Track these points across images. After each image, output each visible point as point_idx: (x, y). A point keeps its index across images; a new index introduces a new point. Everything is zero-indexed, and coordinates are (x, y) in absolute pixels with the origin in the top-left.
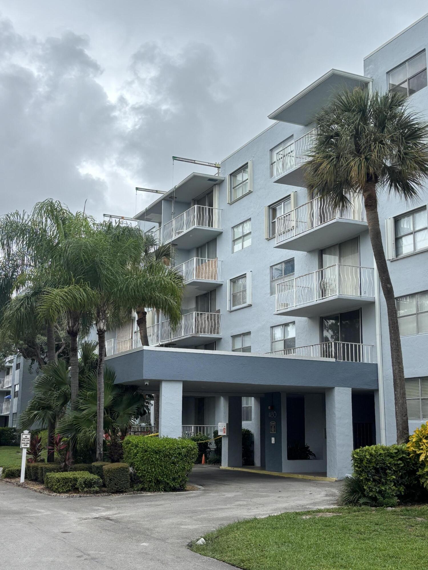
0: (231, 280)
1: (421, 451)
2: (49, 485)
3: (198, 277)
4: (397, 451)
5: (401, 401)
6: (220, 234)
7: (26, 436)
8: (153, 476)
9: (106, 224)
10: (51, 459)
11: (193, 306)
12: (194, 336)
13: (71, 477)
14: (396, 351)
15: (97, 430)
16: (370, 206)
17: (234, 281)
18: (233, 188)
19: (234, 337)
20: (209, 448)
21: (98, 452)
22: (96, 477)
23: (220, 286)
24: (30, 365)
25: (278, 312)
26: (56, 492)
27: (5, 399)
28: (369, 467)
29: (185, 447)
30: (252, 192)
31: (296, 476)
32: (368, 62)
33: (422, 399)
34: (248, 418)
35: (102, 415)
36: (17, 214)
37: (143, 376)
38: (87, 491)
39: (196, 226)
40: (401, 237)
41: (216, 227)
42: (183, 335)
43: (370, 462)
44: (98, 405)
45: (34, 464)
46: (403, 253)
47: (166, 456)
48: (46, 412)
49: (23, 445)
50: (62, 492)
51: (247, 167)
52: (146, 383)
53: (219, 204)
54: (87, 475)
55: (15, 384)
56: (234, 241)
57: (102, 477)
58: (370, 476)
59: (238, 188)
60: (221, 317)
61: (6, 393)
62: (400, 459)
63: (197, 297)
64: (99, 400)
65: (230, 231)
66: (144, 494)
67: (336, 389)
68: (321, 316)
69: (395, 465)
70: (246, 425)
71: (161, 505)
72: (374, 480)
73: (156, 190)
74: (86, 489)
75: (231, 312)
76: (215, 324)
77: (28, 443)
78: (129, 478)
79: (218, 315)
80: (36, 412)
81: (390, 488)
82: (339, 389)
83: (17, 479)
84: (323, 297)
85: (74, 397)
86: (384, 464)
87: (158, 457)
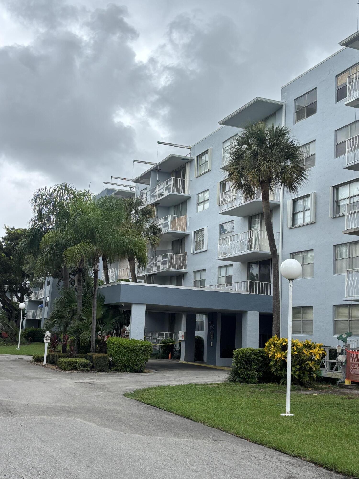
0: (195, 232)
1: (270, 352)
2: (60, 365)
3: (172, 229)
4: (259, 351)
5: (276, 322)
6: (189, 198)
7: (48, 335)
8: (123, 362)
9: (103, 198)
10: (64, 350)
11: (170, 248)
12: (168, 270)
13: (73, 361)
14: (275, 291)
15: (91, 333)
16: (265, 198)
17: (197, 232)
18: (199, 166)
19: (195, 272)
20: (175, 348)
21: (92, 347)
22: (89, 361)
23: (188, 235)
24: (58, 282)
25: (219, 258)
26: (64, 370)
27: (39, 308)
28: (241, 360)
29: (144, 345)
30: (211, 170)
31: (223, 368)
32: (284, 90)
33: (303, 321)
34: (202, 329)
35: (95, 324)
36: (46, 188)
37: (120, 300)
38: (82, 370)
39: (171, 192)
40: (297, 213)
41: (187, 193)
42: (161, 269)
43: (242, 357)
44: (93, 317)
45: (53, 353)
46: (298, 224)
47: (131, 350)
48: (62, 320)
49: (46, 340)
50: (67, 370)
51: (208, 152)
52: (122, 305)
53: (189, 176)
54: (84, 361)
55: (46, 296)
56: (198, 204)
57: (92, 362)
58: (242, 365)
59: (203, 166)
60: (188, 257)
61: (39, 302)
62: (260, 356)
63: (173, 242)
64: (93, 314)
65: (196, 196)
66: (117, 373)
67: (249, 312)
68: (248, 262)
69: (257, 360)
70: (198, 333)
71: (124, 378)
72: (244, 368)
73: (148, 162)
74: (81, 369)
75: (194, 254)
76: (183, 262)
77: (49, 340)
78: (108, 363)
79: (185, 256)
80: (55, 320)
81: (253, 373)
82: (251, 312)
83: (42, 363)
84: (250, 249)
85: (79, 311)
86: (250, 358)
87: (126, 351)
